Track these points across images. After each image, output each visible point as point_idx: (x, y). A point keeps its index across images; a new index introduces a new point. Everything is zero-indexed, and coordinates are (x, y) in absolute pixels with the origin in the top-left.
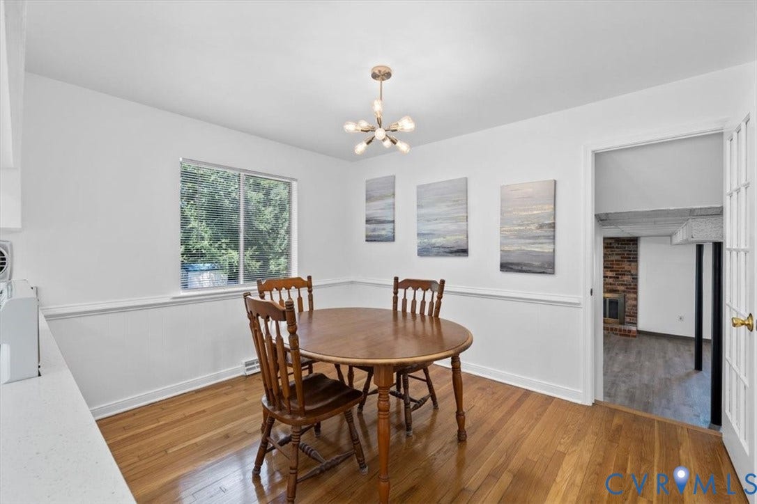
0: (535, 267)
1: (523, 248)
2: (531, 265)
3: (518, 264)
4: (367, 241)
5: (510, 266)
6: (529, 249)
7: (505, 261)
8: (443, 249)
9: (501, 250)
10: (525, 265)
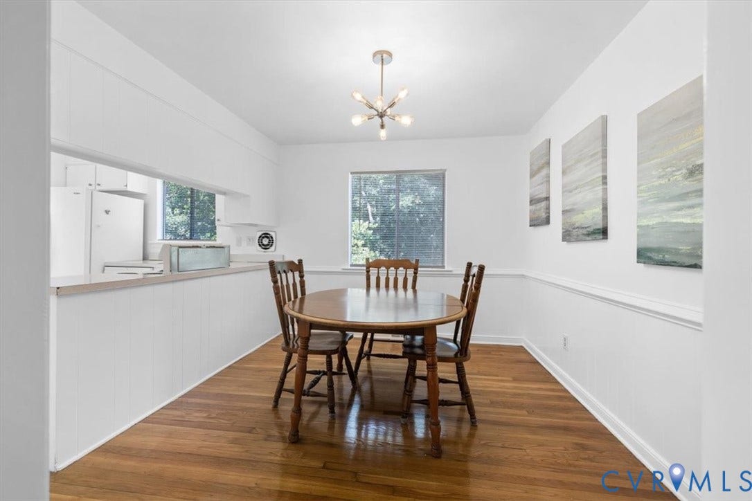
0: (682, 254)
1: (667, 219)
2: (677, 252)
3: (659, 250)
4: (530, 226)
5: (649, 254)
6: (674, 221)
7: (642, 246)
8: (581, 231)
9: (638, 226)
10: (668, 251)
